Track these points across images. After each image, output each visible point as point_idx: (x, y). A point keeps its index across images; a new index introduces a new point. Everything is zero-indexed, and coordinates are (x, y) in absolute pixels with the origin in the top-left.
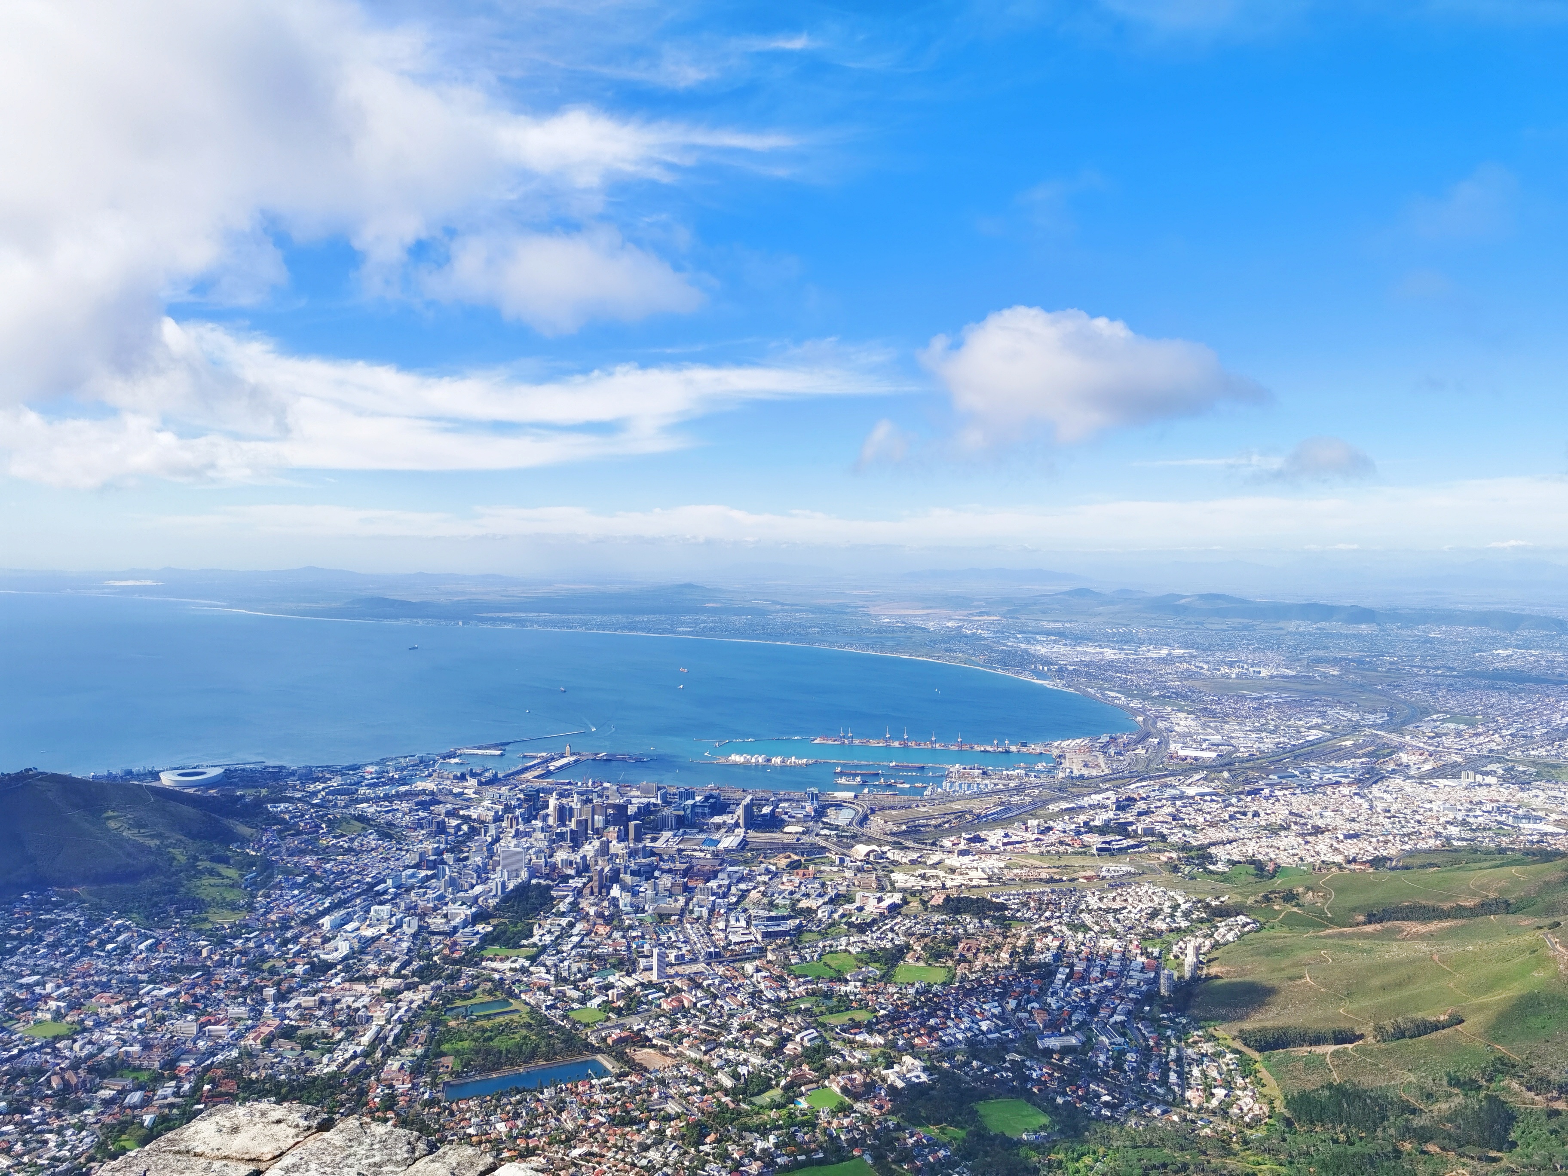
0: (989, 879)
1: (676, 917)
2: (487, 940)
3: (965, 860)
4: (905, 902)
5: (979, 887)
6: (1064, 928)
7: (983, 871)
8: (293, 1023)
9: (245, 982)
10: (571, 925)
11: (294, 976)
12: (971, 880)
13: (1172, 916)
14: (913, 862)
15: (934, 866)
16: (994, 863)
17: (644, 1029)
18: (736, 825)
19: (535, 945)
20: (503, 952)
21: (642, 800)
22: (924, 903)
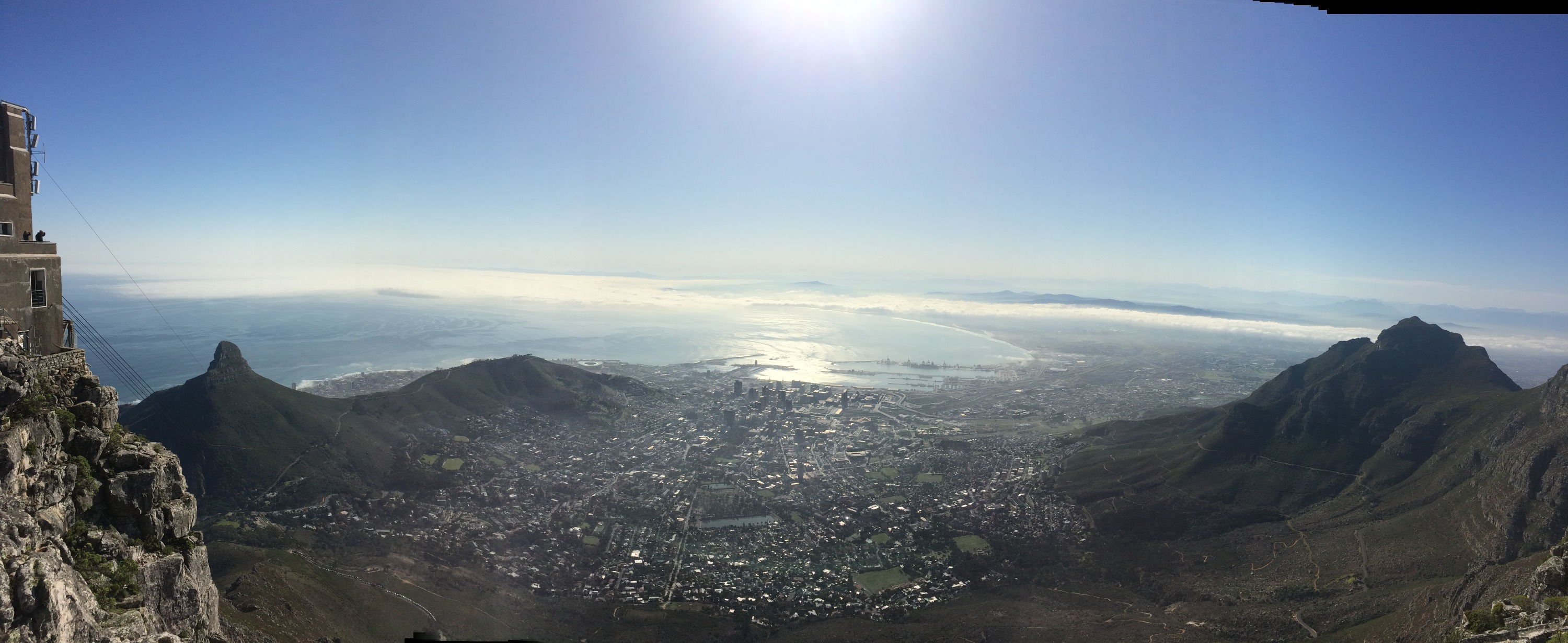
0: (963, 431)
1: (808, 448)
2: (719, 453)
3: (951, 423)
4: (922, 443)
5: (958, 435)
6: (998, 454)
7: (959, 427)
10: (757, 449)
12: (954, 432)
13: (1047, 445)
14: (927, 423)
15: (936, 425)
16: (964, 424)
17: (793, 502)
18: (839, 403)
19: (740, 458)
20: (725, 460)
21: (794, 389)
22: (931, 443)
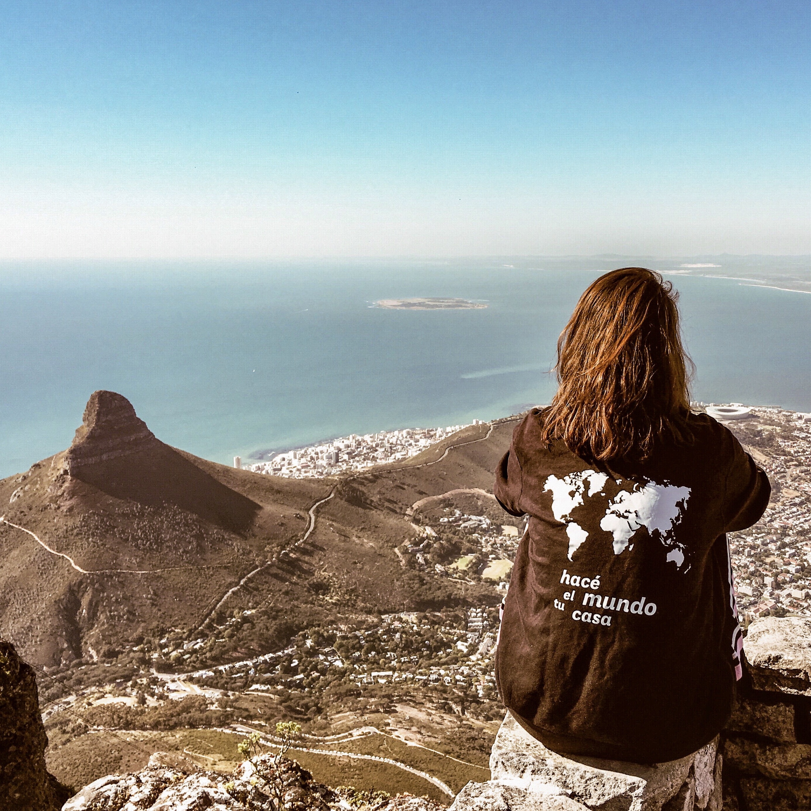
8: (784, 607)
9: (752, 569)
11: (788, 572)
